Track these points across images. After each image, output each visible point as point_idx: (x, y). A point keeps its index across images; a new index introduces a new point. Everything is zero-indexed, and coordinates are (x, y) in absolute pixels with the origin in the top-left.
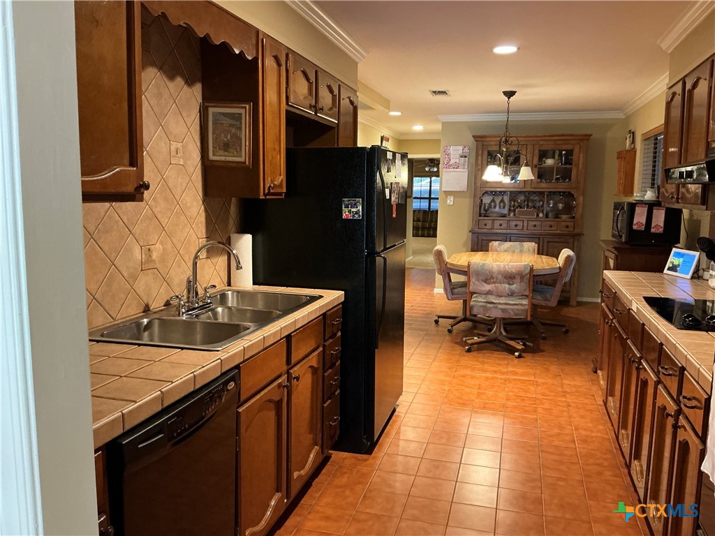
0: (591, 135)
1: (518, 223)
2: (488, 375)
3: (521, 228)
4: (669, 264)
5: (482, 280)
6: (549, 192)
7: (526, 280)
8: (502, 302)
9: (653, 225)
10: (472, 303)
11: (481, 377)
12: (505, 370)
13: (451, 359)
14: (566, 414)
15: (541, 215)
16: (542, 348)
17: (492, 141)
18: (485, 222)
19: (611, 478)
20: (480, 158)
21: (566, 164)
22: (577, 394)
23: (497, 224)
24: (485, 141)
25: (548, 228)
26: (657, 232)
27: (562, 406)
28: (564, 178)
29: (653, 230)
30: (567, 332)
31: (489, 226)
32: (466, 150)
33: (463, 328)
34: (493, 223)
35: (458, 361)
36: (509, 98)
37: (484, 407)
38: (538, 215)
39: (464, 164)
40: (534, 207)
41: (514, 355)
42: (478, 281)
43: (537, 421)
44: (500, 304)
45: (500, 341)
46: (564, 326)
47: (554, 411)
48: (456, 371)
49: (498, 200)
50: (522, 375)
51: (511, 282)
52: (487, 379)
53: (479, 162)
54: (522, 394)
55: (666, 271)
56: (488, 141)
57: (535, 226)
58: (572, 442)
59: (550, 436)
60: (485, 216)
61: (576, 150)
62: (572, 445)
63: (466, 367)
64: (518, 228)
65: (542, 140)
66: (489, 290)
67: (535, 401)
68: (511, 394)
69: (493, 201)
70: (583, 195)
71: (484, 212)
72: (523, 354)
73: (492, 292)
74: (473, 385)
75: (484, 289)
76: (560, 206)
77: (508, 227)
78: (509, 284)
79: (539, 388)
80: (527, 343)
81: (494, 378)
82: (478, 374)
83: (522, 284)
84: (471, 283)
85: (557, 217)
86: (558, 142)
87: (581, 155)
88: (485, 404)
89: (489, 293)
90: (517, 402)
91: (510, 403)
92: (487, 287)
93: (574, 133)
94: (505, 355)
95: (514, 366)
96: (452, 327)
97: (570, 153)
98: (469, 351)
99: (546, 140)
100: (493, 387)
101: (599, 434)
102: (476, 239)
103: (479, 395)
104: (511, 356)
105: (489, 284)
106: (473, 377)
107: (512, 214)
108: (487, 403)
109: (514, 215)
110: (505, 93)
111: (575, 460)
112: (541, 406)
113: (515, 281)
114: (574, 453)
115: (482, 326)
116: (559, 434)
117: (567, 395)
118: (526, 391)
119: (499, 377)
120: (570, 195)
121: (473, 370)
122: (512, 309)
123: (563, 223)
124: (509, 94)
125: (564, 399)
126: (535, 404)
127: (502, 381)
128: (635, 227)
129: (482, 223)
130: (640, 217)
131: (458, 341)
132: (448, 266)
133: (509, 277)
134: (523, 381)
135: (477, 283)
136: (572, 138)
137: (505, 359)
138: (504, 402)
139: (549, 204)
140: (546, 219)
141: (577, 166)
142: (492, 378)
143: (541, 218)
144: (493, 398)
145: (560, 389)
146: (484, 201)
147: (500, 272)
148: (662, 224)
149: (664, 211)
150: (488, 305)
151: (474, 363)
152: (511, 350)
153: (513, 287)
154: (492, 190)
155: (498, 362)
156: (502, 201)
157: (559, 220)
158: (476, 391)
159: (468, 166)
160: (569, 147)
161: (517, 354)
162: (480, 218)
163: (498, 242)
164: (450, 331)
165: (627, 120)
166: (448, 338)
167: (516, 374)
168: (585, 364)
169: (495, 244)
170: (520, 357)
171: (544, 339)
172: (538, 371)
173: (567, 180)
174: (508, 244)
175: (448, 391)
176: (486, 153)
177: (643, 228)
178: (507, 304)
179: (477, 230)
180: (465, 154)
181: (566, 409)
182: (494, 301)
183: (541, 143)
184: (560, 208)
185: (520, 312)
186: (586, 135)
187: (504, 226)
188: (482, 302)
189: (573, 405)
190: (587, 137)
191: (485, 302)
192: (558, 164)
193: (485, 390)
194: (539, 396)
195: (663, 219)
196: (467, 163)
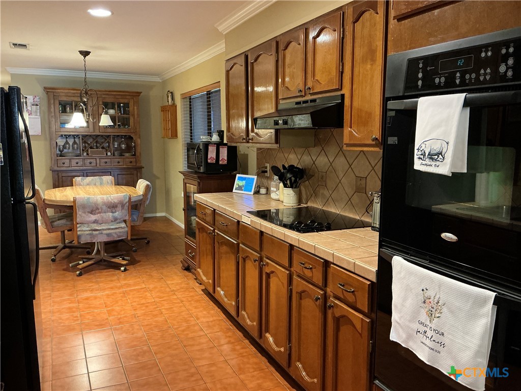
0: (141, 93)
1: (92, 161)
2: (107, 292)
3: (95, 164)
4: (235, 186)
5: (88, 212)
6: (114, 135)
7: (126, 207)
8: (104, 228)
9: (220, 159)
10: (79, 233)
11: (102, 295)
12: (119, 285)
13: (67, 286)
14: (183, 308)
15: (109, 154)
16: (137, 259)
17: (62, 92)
18: (63, 161)
19: (242, 351)
20: (52, 106)
21: (124, 114)
22: (182, 290)
23: (74, 162)
24: (56, 92)
25: (117, 164)
26: (224, 163)
27: (177, 303)
28: (124, 125)
29: (220, 163)
30: (148, 242)
31: (67, 164)
32: (37, 99)
33: (64, 255)
34: (70, 161)
35: (74, 287)
36: (85, 57)
37: (120, 322)
38: (107, 154)
39: (36, 112)
40: (103, 148)
41: (120, 269)
42: (85, 213)
43: (167, 321)
44: (104, 230)
45: (105, 261)
46: (146, 239)
47: (174, 309)
48: (77, 296)
49: (71, 141)
50: (135, 285)
51: (114, 211)
52: (108, 296)
53: (52, 110)
54: (143, 301)
55: (234, 191)
56: (58, 92)
57: (106, 163)
58: (200, 330)
59: (183, 331)
60: (60, 156)
61: (131, 104)
62: (202, 333)
63: (86, 290)
64: (92, 165)
65: (104, 94)
66: (96, 220)
67: (156, 304)
68: (134, 304)
69: (67, 143)
70: (140, 138)
71: (60, 153)
72: (127, 268)
73: (98, 221)
74: (100, 304)
75: (90, 219)
76: (123, 146)
77: (84, 165)
78: (112, 212)
79: (153, 292)
80: (125, 258)
81: (114, 293)
82: (99, 294)
83: (123, 211)
84: (78, 215)
85: (121, 155)
86: (117, 97)
87: (135, 107)
88: (119, 319)
89: (95, 222)
90: (143, 310)
91: (139, 312)
92: (93, 217)
93: (128, 90)
94: (112, 271)
95: (125, 279)
96: (55, 256)
97: (126, 105)
98: (80, 275)
99: (108, 94)
100: (117, 302)
101: (215, 318)
102: (57, 176)
103: (109, 312)
104: (117, 272)
105: (95, 214)
106: (96, 298)
107: (85, 154)
108: (120, 318)
109: (88, 154)
110: (81, 52)
111: (211, 345)
112: (163, 308)
113: (118, 209)
114: (208, 339)
115: (80, 250)
116: (188, 327)
117: (176, 293)
118: (145, 298)
119: (117, 292)
120: (131, 138)
121: (92, 291)
122: (116, 233)
123: (127, 160)
124: (85, 54)
125: (175, 297)
126: (158, 307)
127: (122, 295)
128: (209, 161)
129: (60, 162)
130: (212, 154)
131: (65, 267)
132: (47, 202)
133: (112, 207)
134: (138, 290)
135: (83, 215)
136: (127, 94)
137: (113, 275)
138: (133, 312)
139: (114, 145)
140: (114, 157)
141: (133, 115)
142: (113, 294)
143: (109, 156)
144: (123, 312)
145: (168, 290)
146: (59, 144)
147: (104, 204)
148: (226, 158)
149: (226, 149)
150: (94, 232)
151: (91, 285)
152: (117, 267)
153: (116, 214)
154: (66, 133)
155: (109, 279)
156: (75, 143)
157: (123, 157)
158: (105, 310)
159: (40, 113)
160: (126, 101)
161: (122, 269)
162: (58, 158)
163: (80, 178)
164: (53, 260)
165: (164, 83)
166: (53, 266)
167: (129, 285)
168: (174, 265)
169: (78, 179)
170: (125, 270)
171: (135, 251)
172: (144, 279)
173: (126, 127)
174: (89, 179)
175: (81, 316)
176: (57, 102)
177: (214, 161)
178: (109, 229)
179: (56, 168)
180: (36, 103)
181: (181, 304)
182: (97, 228)
183: (104, 96)
184: (123, 148)
185: (122, 234)
186: (138, 93)
187: (80, 163)
188: (87, 231)
189: (184, 299)
190: (139, 93)
191: (90, 230)
192: (118, 113)
193: (112, 306)
194: (157, 300)
195: (226, 154)
196: (38, 111)
